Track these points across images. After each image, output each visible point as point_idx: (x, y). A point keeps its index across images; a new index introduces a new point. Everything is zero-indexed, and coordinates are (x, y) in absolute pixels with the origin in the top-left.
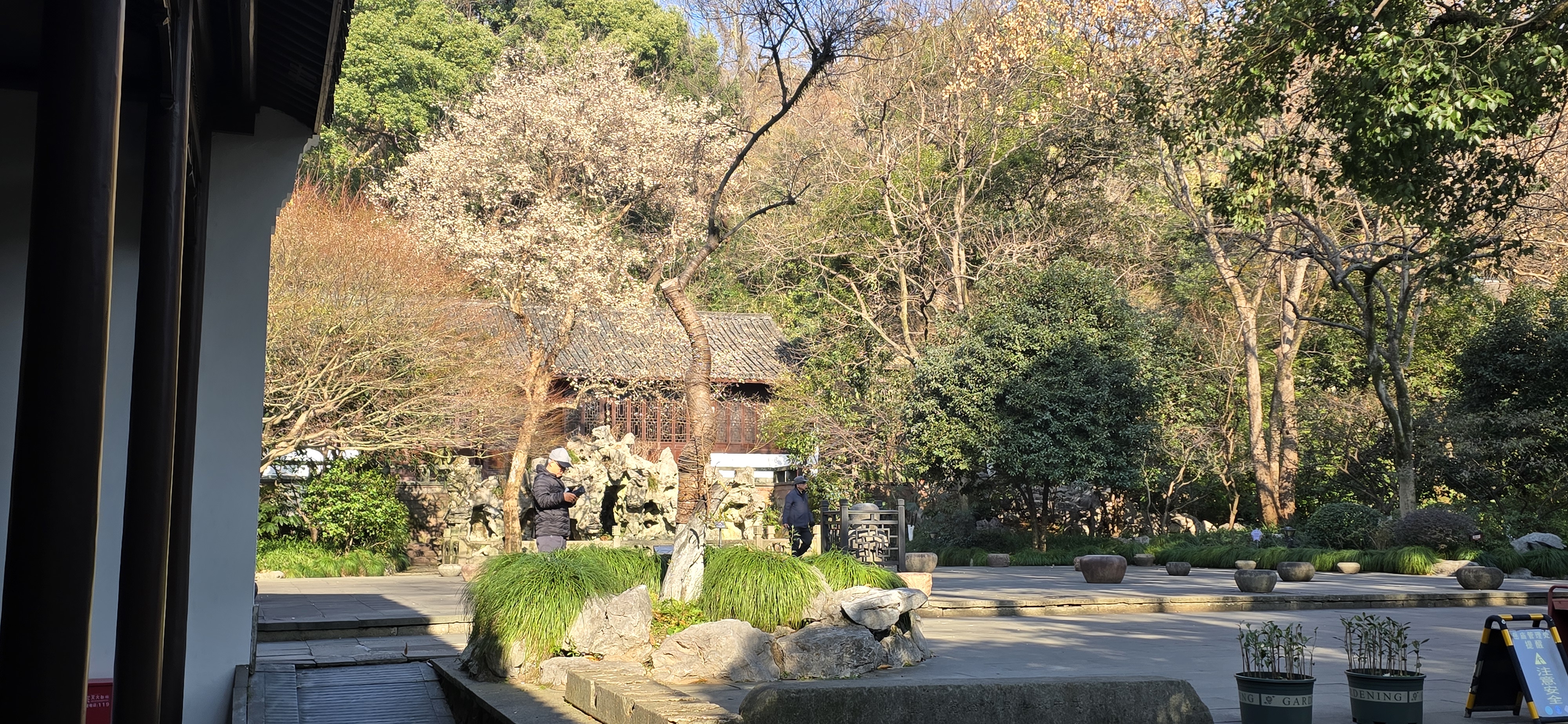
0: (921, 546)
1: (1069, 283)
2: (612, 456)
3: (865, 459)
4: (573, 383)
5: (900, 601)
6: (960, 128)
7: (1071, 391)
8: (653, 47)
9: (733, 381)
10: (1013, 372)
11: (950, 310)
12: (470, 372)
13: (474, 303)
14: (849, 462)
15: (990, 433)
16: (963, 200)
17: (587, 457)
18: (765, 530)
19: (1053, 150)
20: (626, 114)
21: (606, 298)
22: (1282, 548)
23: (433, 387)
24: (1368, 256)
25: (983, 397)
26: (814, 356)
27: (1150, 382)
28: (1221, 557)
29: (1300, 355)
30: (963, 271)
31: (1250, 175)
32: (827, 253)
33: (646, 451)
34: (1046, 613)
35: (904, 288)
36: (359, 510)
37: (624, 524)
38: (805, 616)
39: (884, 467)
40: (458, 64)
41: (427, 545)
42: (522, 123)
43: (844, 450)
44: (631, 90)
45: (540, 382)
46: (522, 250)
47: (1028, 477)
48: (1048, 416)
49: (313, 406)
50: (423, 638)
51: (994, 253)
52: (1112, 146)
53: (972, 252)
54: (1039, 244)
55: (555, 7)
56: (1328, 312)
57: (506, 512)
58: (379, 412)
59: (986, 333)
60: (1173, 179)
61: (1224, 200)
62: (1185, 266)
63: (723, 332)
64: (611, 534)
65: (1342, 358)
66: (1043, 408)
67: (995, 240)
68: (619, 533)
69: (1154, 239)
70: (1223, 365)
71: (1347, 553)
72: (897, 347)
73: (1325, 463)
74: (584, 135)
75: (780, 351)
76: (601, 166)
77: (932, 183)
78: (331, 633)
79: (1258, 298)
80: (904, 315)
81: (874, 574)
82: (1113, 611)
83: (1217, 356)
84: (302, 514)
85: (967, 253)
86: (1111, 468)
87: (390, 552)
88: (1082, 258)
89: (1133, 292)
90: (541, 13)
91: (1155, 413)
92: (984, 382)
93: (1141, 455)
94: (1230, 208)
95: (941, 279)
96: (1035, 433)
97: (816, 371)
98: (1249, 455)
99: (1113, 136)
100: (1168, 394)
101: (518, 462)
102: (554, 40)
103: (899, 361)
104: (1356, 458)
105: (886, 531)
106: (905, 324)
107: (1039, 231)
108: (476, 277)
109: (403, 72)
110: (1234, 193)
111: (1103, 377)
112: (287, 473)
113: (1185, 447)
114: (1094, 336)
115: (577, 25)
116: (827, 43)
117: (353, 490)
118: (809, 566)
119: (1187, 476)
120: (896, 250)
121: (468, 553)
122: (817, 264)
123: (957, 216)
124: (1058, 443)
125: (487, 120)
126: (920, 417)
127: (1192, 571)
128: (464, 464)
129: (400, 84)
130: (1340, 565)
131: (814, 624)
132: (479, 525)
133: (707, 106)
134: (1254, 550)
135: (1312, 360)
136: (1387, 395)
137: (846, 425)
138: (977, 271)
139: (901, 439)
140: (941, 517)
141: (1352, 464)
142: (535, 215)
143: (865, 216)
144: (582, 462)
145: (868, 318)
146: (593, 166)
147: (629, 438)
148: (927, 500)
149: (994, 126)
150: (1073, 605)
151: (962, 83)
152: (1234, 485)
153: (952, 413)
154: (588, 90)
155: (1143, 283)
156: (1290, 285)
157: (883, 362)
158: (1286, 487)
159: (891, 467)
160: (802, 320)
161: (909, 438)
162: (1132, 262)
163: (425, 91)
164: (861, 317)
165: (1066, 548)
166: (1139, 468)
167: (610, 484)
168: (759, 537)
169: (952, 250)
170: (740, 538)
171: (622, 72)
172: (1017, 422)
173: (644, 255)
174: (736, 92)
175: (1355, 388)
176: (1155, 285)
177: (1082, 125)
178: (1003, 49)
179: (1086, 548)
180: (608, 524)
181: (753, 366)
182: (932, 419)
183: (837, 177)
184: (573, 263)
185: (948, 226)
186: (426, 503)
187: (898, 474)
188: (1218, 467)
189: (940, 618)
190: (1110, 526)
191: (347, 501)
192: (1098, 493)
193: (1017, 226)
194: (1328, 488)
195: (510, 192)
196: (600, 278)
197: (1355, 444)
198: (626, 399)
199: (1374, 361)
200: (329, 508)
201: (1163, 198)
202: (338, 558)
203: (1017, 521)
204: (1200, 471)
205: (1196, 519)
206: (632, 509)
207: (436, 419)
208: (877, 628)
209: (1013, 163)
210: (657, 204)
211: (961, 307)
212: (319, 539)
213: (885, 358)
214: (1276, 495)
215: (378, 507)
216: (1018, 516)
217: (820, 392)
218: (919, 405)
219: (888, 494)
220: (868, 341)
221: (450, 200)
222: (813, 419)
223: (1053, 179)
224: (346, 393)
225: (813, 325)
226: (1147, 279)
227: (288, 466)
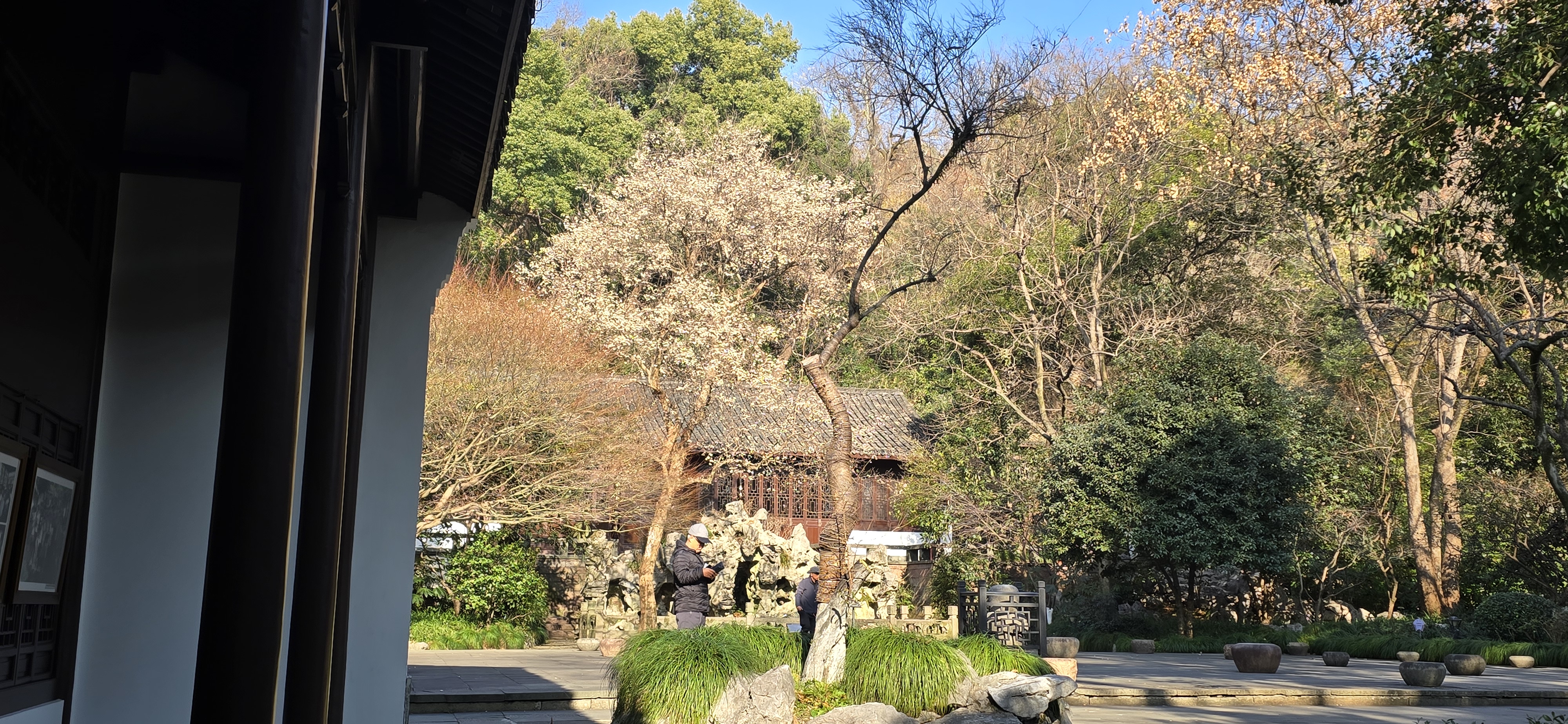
0: (1061, 629)
1: (1212, 360)
2: (745, 531)
3: (1001, 539)
4: (708, 458)
5: (1049, 688)
6: (1096, 202)
7: (1217, 471)
8: (788, 128)
9: (866, 457)
10: (1155, 451)
11: (1086, 386)
12: (609, 447)
13: (614, 378)
14: (984, 541)
15: (1132, 513)
16: (1100, 275)
17: (720, 532)
18: (899, 610)
19: (1192, 225)
20: (762, 194)
21: (742, 374)
22: (1448, 639)
23: (573, 461)
24: (1534, 332)
25: (1124, 477)
26: (947, 432)
27: (1300, 462)
28: (1381, 648)
29: (1461, 435)
30: (1101, 347)
31: (1410, 251)
32: (960, 328)
33: (778, 527)
34: (1198, 703)
35: (1040, 364)
36: (501, 583)
37: (757, 601)
38: (951, 702)
39: (1021, 547)
40: (600, 148)
41: (565, 619)
42: (661, 205)
43: (979, 529)
44: (767, 171)
45: (676, 457)
46: (660, 327)
47: (1174, 560)
48: (1193, 497)
49: (460, 480)
50: (567, 713)
51: (1134, 328)
52: (1254, 220)
53: (1109, 327)
54: (1180, 320)
55: (693, 92)
56: (1490, 390)
57: (642, 587)
58: (522, 486)
59: (1127, 410)
60: (1321, 253)
61: (1383, 276)
62: (1333, 342)
63: (854, 408)
64: (744, 610)
65: (1507, 439)
66: (1188, 488)
67: (1134, 315)
68: (753, 610)
69: (1300, 315)
70: (1378, 445)
71: (1519, 646)
72: (1034, 424)
73: (1492, 549)
74: (721, 215)
75: (912, 427)
76: (737, 244)
77: (1067, 257)
78: (478, 706)
79: (1414, 376)
80: (1040, 392)
81: (1021, 660)
82: (1269, 703)
83: (1371, 436)
84: (446, 586)
85: (1104, 329)
86: (1260, 551)
87: (530, 625)
88: (1226, 334)
89: (1280, 369)
90: (679, 98)
91: (1306, 494)
92: (1125, 461)
93: (1292, 539)
94: (1389, 284)
95: (1079, 356)
96: (1180, 515)
97: (949, 448)
98: (1408, 539)
99: (1255, 209)
100: (1320, 475)
101: (654, 537)
102: (691, 123)
103: (1034, 438)
104: (1525, 544)
105: (1026, 615)
106: (1042, 400)
107: (1179, 306)
108: (617, 353)
109: (549, 157)
110: (1394, 269)
111: (1251, 457)
112: (432, 545)
113: (1339, 531)
114: (1240, 415)
115: (714, 108)
116: (968, 122)
117: (495, 563)
118: (954, 649)
119: (1341, 561)
120: (1032, 326)
121: (604, 627)
122: (950, 340)
123: (1094, 291)
124: (1205, 525)
125: (628, 201)
126: (1058, 496)
127: (1352, 661)
128: (601, 538)
129: (545, 169)
130: (1512, 658)
131: (960, 710)
132: (615, 599)
133: (841, 185)
134: (1417, 641)
135: (1474, 441)
136: (1559, 479)
137: (981, 504)
138: (1116, 346)
139: (1037, 519)
140: (1081, 600)
141: (1522, 550)
142: (673, 293)
143: (999, 292)
144: (715, 537)
145: (1003, 395)
146: (729, 245)
147: (762, 513)
148: (1066, 582)
149: (1131, 200)
150: (1227, 696)
151: (1098, 159)
152: (1392, 571)
153: (1092, 492)
154: (725, 172)
155: (1289, 360)
156: (1448, 362)
157: (1018, 439)
158: (1449, 574)
159: (1027, 547)
160: (935, 396)
161: (1047, 518)
162: (1278, 338)
163: (568, 174)
164: (995, 393)
165: (1214, 635)
166: (1290, 552)
167: (743, 560)
168: (892, 617)
169: (1089, 325)
170: (873, 618)
171: (757, 153)
172: (1160, 502)
173: (778, 331)
174: (868, 171)
175: (1523, 471)
176: (1302, 362)
177: (1223, 199)
178: (1141, 124)
179: (1236, 635)
180: (741, 600)
181: (885, 442)
182: (1071, 499)
183: (971, 253)
184: (709, 340)
185: (1084, 301)
186: (564, 577)
187: (1035, 555)
188: (1375, 552)
189: (1087, 706)
190: (1260, 612)
191: (489, 574)
192: (1246, 578)
193: (1157, 301)
194: (1495, 576)
195: (649, 271)
196: (736, 354)
197: (1524, 530)
198: (759, 474)
199: (1543, 443)
200: (472, 581)
201: (1309, 272)
202: (479, 631)
203: (1161, 605)
204: (1355, 556)
205: (1352, 607)
206: (765, 586)
207: (575, 492)
208: (1025, 715)
209: (1151, 237)
210: (790, 281)
211: (1099, 383)
212: (461, 611)
213: (1021, 435)
214: (1439, 583)
215: (518, 579)
216: (1161, 600)
217: (953, 469)
218: (1057, 484)
219: (1026, 575)
220: (1002, 417)
221: (592, 279)
222: (946, 497)
223: (1193, 253)
224: (491, 467)
225: (944, 401)
226: (1294, 356)
227: (433, 539)
